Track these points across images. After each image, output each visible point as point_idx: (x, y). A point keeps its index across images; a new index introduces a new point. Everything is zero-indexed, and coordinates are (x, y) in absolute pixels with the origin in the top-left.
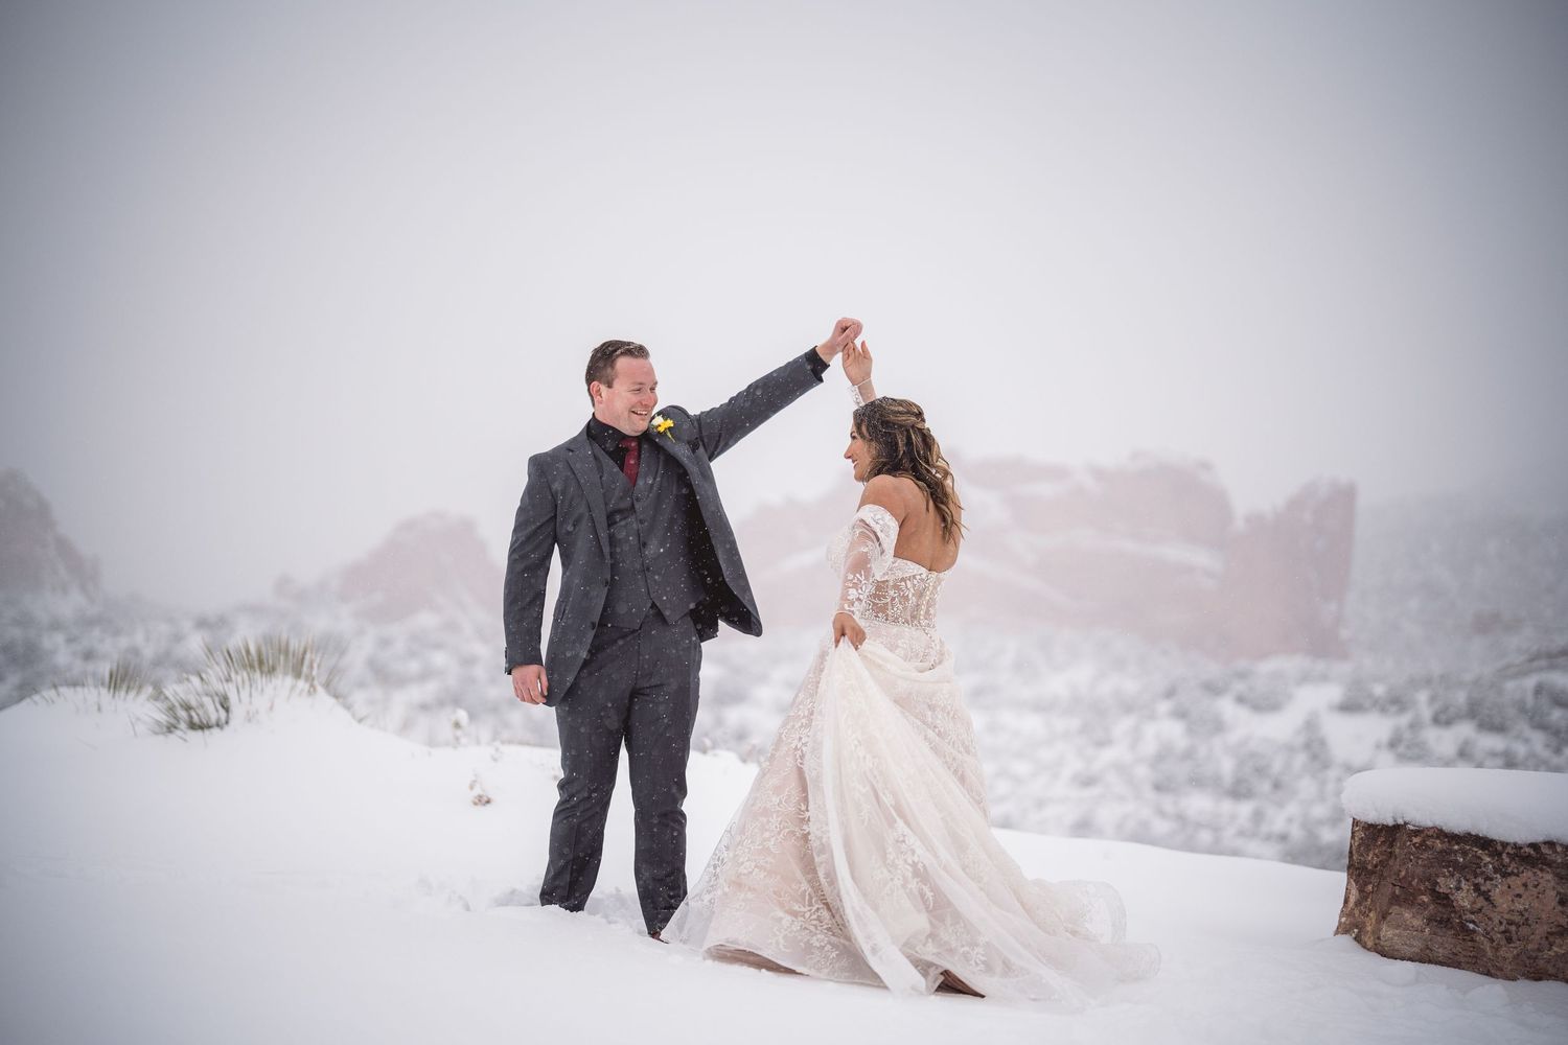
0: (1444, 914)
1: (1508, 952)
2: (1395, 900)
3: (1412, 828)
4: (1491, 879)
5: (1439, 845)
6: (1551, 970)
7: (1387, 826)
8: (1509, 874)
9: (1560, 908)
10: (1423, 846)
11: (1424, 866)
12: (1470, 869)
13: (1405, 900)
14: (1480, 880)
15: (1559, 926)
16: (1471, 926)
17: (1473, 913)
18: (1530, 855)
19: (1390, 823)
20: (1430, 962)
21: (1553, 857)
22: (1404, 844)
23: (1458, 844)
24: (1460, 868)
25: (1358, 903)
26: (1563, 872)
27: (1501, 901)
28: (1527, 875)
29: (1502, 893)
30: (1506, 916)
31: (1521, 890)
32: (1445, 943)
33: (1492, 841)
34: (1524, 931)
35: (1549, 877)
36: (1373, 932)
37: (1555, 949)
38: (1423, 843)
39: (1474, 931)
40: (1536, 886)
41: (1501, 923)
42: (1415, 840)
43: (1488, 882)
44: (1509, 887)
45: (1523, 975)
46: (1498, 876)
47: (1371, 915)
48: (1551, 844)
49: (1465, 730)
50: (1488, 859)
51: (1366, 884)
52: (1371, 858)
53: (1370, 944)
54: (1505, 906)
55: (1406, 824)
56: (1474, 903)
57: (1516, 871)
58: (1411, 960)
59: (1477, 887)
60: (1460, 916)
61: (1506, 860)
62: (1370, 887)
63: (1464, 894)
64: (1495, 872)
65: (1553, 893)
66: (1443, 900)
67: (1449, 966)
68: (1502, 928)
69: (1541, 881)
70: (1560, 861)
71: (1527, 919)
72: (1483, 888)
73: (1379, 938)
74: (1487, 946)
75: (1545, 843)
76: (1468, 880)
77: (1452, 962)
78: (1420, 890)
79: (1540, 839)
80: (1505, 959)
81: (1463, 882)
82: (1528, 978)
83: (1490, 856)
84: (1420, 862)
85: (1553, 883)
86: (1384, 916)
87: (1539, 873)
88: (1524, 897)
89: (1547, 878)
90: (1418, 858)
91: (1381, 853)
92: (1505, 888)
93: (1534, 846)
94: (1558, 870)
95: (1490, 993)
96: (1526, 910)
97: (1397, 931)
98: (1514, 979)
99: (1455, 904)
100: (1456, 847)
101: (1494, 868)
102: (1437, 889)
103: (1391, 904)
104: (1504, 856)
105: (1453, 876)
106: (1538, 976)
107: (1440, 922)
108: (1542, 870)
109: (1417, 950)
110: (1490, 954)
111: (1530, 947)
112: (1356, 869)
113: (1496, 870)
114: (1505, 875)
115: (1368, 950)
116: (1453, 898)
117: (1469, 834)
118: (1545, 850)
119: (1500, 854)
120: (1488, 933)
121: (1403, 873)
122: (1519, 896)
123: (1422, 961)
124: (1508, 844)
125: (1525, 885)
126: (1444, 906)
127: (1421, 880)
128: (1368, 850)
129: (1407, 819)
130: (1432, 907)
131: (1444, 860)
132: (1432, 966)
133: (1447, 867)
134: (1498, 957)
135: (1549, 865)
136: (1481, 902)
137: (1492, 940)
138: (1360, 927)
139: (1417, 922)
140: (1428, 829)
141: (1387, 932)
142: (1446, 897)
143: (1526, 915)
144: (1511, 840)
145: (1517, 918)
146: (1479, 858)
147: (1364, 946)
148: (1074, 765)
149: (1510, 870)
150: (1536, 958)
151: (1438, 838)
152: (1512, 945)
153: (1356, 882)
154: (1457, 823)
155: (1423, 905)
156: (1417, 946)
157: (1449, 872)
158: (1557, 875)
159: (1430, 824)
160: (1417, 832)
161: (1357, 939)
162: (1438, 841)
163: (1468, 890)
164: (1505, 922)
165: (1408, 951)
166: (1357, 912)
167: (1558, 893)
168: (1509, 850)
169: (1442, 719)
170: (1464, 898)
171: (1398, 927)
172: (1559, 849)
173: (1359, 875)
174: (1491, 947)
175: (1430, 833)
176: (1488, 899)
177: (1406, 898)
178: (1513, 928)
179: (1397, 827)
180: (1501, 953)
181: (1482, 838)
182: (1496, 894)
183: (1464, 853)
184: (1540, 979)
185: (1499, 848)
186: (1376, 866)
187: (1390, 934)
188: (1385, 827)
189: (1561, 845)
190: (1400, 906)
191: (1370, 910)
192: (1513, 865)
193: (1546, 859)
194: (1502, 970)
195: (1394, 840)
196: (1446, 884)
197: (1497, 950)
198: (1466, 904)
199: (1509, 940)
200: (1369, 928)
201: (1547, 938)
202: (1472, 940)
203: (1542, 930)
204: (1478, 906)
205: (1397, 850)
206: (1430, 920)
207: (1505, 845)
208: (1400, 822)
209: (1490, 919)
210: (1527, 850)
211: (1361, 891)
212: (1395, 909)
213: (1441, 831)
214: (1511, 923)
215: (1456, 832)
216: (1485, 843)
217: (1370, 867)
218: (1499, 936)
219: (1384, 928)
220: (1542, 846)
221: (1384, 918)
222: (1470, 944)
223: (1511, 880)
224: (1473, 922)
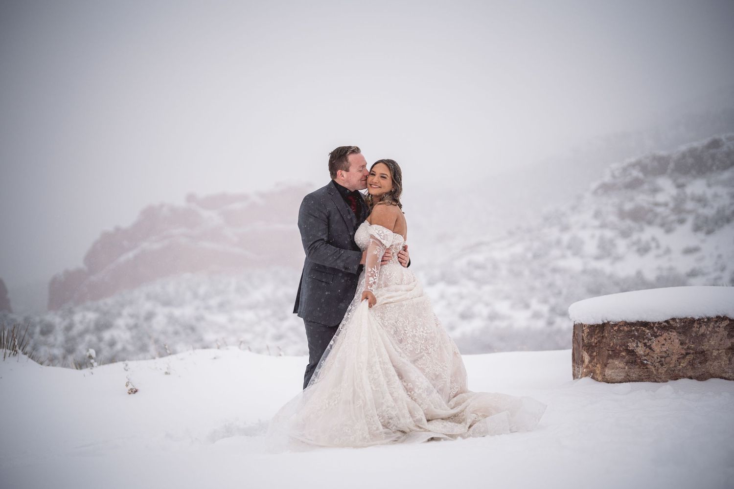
0: (633, 359)
1: (662, 370)
2: (609, 357)
3: (612, 323)
4: (651, 340)
5: (626, 329)
6: (681, 374)
7: (599, 325)
8: (658, 336)
9: (681, 347)
10: (619, 331)
11: (621, 339)
12: (640, 337)
13: (615, 356)
14: (646, 341)
15: (682, 354)
16: (645, 362)
17: (645, 356)
18: (665, 326)
19: (601, 323)
20: (629, 381)
21: (675, 325)
22: (610, 331)
23: (634, 327)
24: (637, 338)
25: (590, 362)
26: (681, 331)
27: (656, 348)
28: (665, 335)
29: (656, 345)
30: (659, 355)
31: (664, 342)
32: (635, 372)
33: (648, 322)
34: (668, 359)
35: (675, 334)
36: (601, 373)
37: (682, 365)
38: (619, 328)
39: (647, 364)
40: (670, 339)
41: (658, 358)
42: (615, 328)
43: (649, 341)
44: (659, 342)
45: (670, 379)
46: (653, 337)
47: (598, 366)
48: (674, 319)
49: (441, 286)
50: (648, 331)
51: (592, 352)
52: (594, 340)
53: (600, 379)
54: (658, 350)
55: (609, 322)
56: (645, 351)
57: (660, 334)
58: (620, 382)
59: (645, 344)
60: (640, 359)
61: (656, 330)
62: (595, 354)
63: (640, 348)
64: (652, 336)
65: (678, 341)
66: (632, 353)
67: (638, 381)
68: (659, 360)
69: (671, 336)
70: (679, 326)
71: (668, 354)
72: (648, 344)
73: (604, 375)
74: (653, 369)
75: (671, 319)
76: (641, 342)
77: (640, 380)
78: (620, 350)
79: (668, 318)
80: (661, 373)
81: (639, 343)
82: (672, 380)
83: (648, 329)
84: (619, 338)
85: (676, 337)
86: (605, 365)
87: (670, 333)
88: (666, 345)
89: (674, 334)
90: (618, 336)
91: (598, 337)
92: (657, 342)
93: (667, 322)
94: (678, 330)
95: (667, 389)
96: (667, 350)
97: (613, 371)
98: (667, 381)
99: (637, 354)
100: (633, 328)
101: (651, 334)
102: (629, 348)
103: (608, 359)
104: (655, 328)
105: (634, 341)
106: (676, 378)
107: (632, 363)
108: (671, 331)
109: (623, 377)
110: (655, 372)
111: (671, 366)
112: (587, 346)
113: (652, 335)
114: (656, 337)
115: (599, 381)
116: (635, 351)
117: (638, 321)
118: (671, 322)
119: (653, 328)
120: (653, 364)
121: (612, 344)
122: (664, 345)
123: (626, 382)
124: (655, 323)
125: (665, 339)
126: (632, 355)
127: (620, 346)
128: (592, 337)
129: (608, 320)
130: (627, 357)
131: (629, 334)
132: (631, 383)
133: (631, 338)
134: (658, 373)
135: (674, 329)
136: (648, 350)
137: (655, 366)
138: (594, 372)
139: (622, 365)
140: (620, 322)
141: (608, 372)
142: (633, 351)
143: (668, 352)
144: (657, 321)
145: (664, 355)
146: (644, 331)
147: (597, 380)
148: (272, 331)
149: (658, 334)
150: (674, 370)
151: (625, 325)
152: (664, 367)
153: (587, 352)
154: (632, 318)
155: (623, 357)
156: (622, 375)
157: (632, 340)
158: (678, 332)
159: (620, 320)
160: (615, 325)
161: (593, 378)
162: (625, 327)
163: (642, 346)
164: (659, 357)
165: (619, 378)
166: (590, 366)
167: (679, 340)
168: (656, 325)
169: (431, 283)
170: (641, 350)
171: (613, 368)
172: (678, 321)
173: (588, 349)
174: (655, 369)
175: (621, 324)
176: (650, 348)
177: (615, 354)
178: (663, 359)
179: (604, 325)
180: (660, 371)
181: (644, 322)
182: (654, 346)
183: (637, 331)
184: (677, 379)
185: (652, 325)
186: (596, 344)
187: (610, 372)
188: (598, 326)
189: (678, 319)
190: (613, 359)
191: (597, 364)
192: (659, 331)
193: (672, 326)
194: (661, 379)
195: (604, 330)
196: (632, 345)
197: (658, 370)
198: (642, 353)
199: (662, 365)
200: (598, 372)
201: (678, 360)
202: (647, 368)
203: (675, 358)
204: (647, 352)
205: (606, 335)
206: (627, 363)
207: (654, 323)
208: (606, 321)
209: (653, 357)
210: (664, 324)
211: (590, 356)
212: (610, 361)
213: (626, 322)
214: (662, 357)
215: (633, 321)
216: (645, 324)
217: (593, 344)
218: (657, 364)
219: (607, 370)
220: (670, 321)
221: (606, 366)
222: (646, 370)
223: (659, 338)
224: (646, 360)
